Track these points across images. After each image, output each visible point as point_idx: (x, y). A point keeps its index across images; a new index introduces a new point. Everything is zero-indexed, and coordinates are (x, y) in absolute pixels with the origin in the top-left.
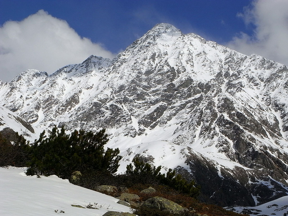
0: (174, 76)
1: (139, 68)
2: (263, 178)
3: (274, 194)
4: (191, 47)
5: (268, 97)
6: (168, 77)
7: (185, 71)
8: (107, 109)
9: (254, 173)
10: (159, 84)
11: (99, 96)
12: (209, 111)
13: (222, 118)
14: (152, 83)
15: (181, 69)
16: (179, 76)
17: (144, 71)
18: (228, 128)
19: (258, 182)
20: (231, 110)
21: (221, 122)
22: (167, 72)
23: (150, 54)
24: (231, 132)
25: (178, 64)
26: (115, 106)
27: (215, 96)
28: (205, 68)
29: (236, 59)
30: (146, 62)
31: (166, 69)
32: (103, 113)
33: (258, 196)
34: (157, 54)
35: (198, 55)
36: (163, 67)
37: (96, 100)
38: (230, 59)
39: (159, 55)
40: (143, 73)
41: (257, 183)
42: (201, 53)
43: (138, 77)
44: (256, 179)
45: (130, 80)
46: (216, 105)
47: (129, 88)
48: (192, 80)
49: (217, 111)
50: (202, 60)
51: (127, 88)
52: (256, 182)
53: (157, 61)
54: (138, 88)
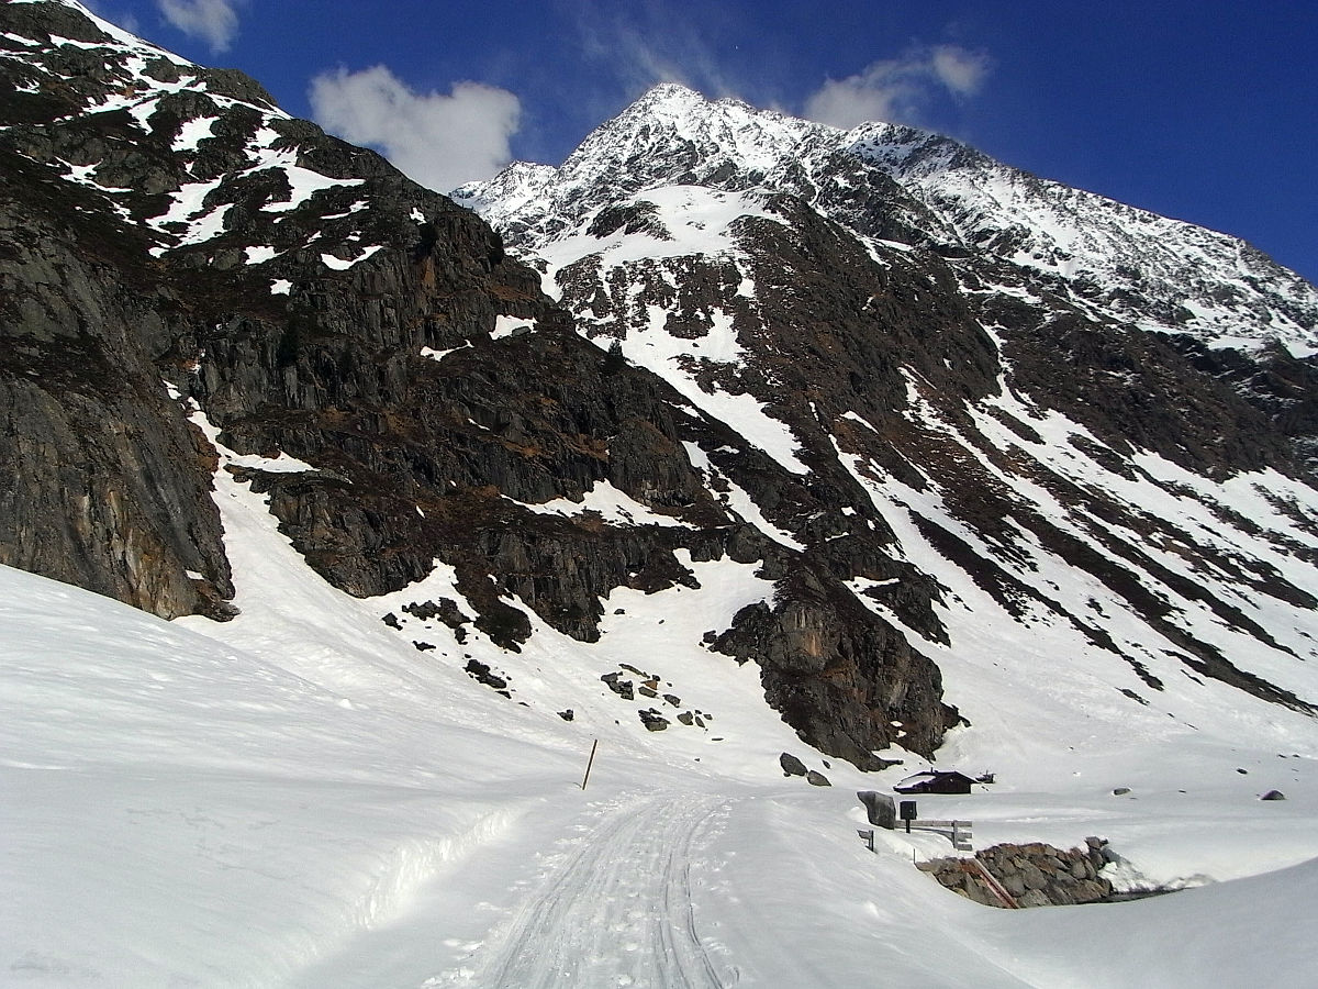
0: (694, 158)
1: (612, 155)
2: (1001, 280)
3: (1048, 319)
4: (726, 119)
5: (917, 187)
6: (679, 160)
7: (718, 150)
8: (540, 230)
9: (970, 268)
10: (659, 177)
11: (523, 211)
12: (791, 185)
13: (832, 186)
14: (644, 175)
15: (708, 148)
16: (704, 161)
17: (624, 159)
18: (850, 206)
19: (988, 289)
20: (852, 168)
21: (830, 197)
22: (678, 151)
23: (637, 128)
24: (860, 214)
25: (700, 139)
26: (559, 222)
27: (803, 156)
28: (762, 149)
29: (826, 137)
30: (629, 143)
31: (674, 145)
32: (532, 239)
33: (997, 326)
34: (652, 129)
35: (744, 130)
36: (667, 141)
37: (515, 219)
38: (813, 136)
39: (656, 131)
40: (623, 162)
41: (985, 291)
42: (748, 126)
43: (611, 170)
44: (981, 282)
45: (593, 178)
46: (808, 172)
47: (591, 194)
48: (734, 166)
49: (815, 184)
50: (752, 137)
51: (587, 193)
52: (982, 289)
53: (652, 139)
54: (611, 186)
